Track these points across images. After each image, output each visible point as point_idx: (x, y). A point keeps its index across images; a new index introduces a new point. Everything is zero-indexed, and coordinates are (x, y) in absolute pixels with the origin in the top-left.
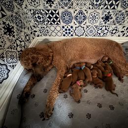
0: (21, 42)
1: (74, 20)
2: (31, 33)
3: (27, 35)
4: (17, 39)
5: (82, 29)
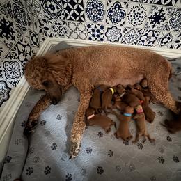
0: (24, 46)
1: (106, 17)
2: (41, 31)
3: (34, 35)
4: (19, 43)
5: (118, 31)
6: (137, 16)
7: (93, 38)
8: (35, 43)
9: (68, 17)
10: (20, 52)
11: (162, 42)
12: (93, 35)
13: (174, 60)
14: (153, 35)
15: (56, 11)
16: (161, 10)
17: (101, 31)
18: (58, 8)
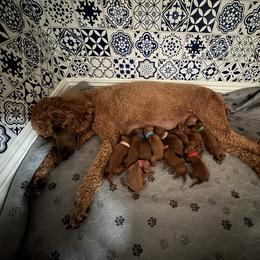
0: (34, 86)
1: (135, 50)
2: (56, 70)
3: (47, 74)
4: (27, 81)
5: (152, 65)
6: (171, 46)
7: (122, 76)
8: (48, 84)
9: (90, 53)
10: (27, 93)
11: (207, 74)
12: (122, 72)
13: (227, 95)
14: (195, 67)
15: (75, 47)
16: (198, 38)
17: (132, 66)
18: (78, 43)
